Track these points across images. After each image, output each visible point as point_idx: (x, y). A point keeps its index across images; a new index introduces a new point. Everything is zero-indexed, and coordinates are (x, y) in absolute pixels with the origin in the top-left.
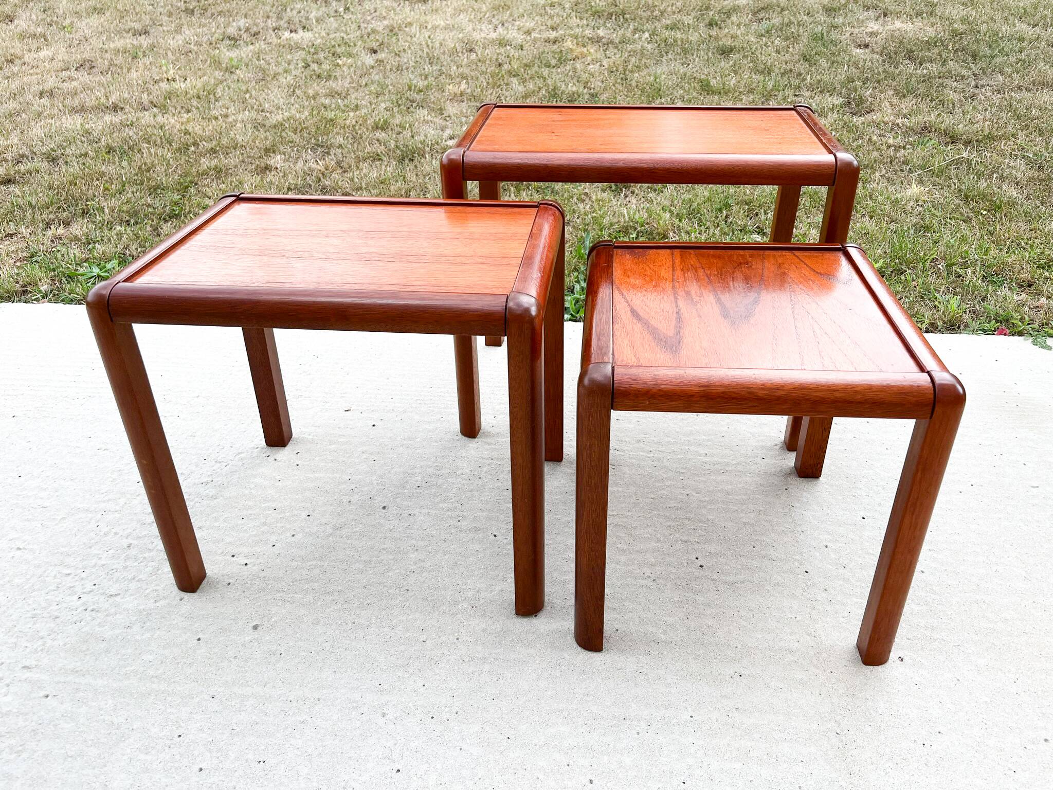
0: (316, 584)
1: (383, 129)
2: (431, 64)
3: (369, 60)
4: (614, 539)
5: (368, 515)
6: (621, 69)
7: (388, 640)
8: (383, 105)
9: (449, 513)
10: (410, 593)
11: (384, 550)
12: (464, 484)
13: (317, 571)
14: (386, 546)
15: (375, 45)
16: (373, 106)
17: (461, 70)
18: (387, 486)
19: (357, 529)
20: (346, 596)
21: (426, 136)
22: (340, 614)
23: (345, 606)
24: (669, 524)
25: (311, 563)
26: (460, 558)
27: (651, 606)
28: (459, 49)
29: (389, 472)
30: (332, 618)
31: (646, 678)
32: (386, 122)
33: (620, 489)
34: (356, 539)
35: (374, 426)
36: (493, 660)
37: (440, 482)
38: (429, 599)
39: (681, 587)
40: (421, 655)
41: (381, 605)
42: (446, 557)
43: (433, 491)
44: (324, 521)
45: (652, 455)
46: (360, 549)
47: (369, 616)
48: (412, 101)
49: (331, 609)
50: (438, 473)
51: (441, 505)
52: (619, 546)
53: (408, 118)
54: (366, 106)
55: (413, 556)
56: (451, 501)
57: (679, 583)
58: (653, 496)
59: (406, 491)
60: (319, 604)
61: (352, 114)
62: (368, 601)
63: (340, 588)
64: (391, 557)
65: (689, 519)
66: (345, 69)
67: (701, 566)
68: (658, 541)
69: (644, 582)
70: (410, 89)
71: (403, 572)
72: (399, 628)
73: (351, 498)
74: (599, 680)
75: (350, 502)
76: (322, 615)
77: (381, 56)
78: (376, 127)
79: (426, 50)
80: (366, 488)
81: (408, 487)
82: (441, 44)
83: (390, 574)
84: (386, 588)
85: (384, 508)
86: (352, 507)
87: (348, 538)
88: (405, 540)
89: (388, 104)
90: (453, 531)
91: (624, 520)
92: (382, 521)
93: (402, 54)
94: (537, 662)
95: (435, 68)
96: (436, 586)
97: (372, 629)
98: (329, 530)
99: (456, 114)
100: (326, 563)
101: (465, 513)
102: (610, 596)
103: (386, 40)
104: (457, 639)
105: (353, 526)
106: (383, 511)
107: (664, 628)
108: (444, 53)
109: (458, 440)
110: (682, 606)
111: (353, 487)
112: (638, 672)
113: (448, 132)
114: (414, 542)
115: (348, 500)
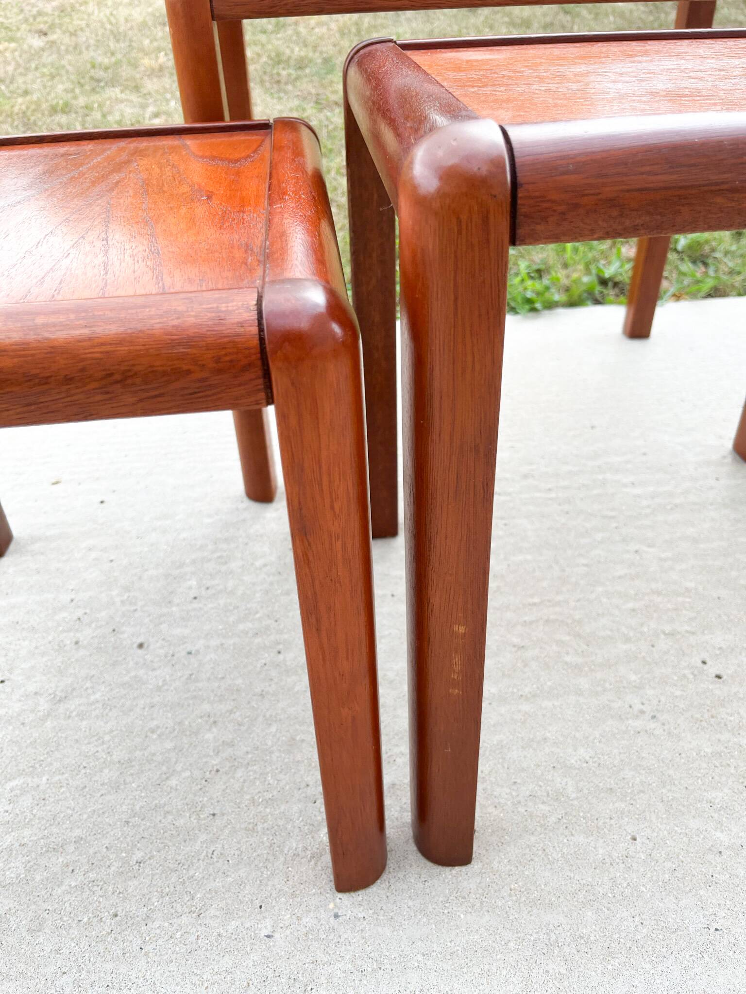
0: (27, 832)
1: (63, 111)
2: (118, 41)
3: (37, 42)
4: (555, 647)
5: (115, 664)
6: (354, 30)
7: (194, 947)
8: (61, 87)
9: (258, 640)
10: (219, 822)
11: (153, 731)
12: (271, 584)
13: (26, 802)
14: (155, 723)
15: (44, 27)
16: (48, 89)
17: (155, 44)
18: (140, 603)
19: (98, 696)
20: (91, 851)
21: (122, 115)
22: (85, 896)
23: (92, 875)
24: (630, 605)
25: (13, 783)
26: (297, 727)
27: (671, 772)
28: (150, 23)
29: (140, 578)
30: (69, 909)
31: (732, 940)
32: (66, 104)
33: (529, 557)
34: (97, 717)
35: (102, 502)
36: (420, 957)
37: (230, 584)
38: (259, 828)
39: (704, 724)
40: (270, 974)
41: (166, 859)
42: (273, 729)
43: (222, 602)
44: (31, 688)
45: (553, 495)
46: (107, 738)
47: (146, 891)
48: (98, 81)
49: (63, 888)
50: (224, 568)
51: (241, 627)
52: (568, 659)
53: (95, 98)
54: (39, 90)
55: (209, 736)
56: (258, 616)
57: (698, 716)
58: (584, 561)
59: (174, 609)
60: (38, 878)
61: (20, 100)
62: (139, 855)
63: (77, 832)
64: (169, 745)
65: (659, 593)
66: (8, 54)
67: (719, 677)
68: (628, 640)
69: (638, 724)
70: (93, 67)
71: (197, 774)
72: (212, 912)
73: (78, 635)
74: (648, 966)
75: (77, 643)
76: (46, 906)
77: (52, 37)
78: (54, 110)
79: (108, 27)
80: (103, 614)
81: (176, 600)
82: (127, 20)
83: (173, 782)
84: (170, 817)
85: (141, 646)
86: (82, 653)
87: (82, 716)
88: (189, 705)
89: (68, 85)
90: (274, 673)
91: (557, 609)
92: (141, 672)
93: (79, 33)
94: (512, 945)
95: (122, 45)
96: (268, 796)
97: (157, 924)
98: (44, 705)
99: (157, 92)
100: (44, 779)
101: (286, 636)
102: (590, 763)
103: (57, 21)
104: (336, 916)
105: (90, 691)
106: (140, 652)
107: (716, 816)
108: (131, 28)
109: (245, 509)
110: (724, 763)
111: (79, 613)
112: (712, 930)
113: (151, 109)
114: (206, 707)
115: (74, 640)
